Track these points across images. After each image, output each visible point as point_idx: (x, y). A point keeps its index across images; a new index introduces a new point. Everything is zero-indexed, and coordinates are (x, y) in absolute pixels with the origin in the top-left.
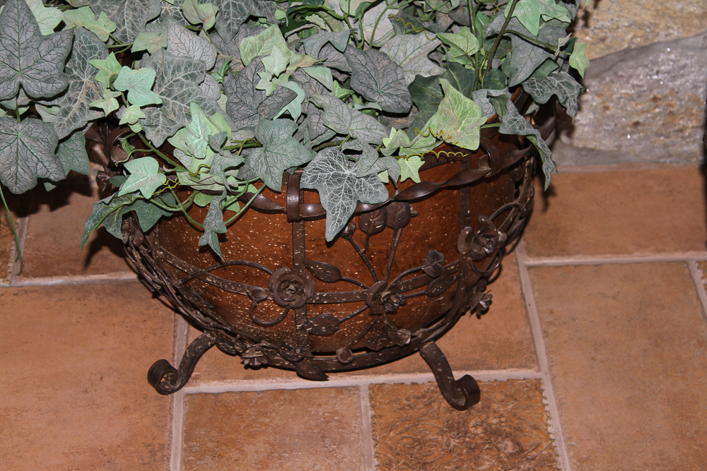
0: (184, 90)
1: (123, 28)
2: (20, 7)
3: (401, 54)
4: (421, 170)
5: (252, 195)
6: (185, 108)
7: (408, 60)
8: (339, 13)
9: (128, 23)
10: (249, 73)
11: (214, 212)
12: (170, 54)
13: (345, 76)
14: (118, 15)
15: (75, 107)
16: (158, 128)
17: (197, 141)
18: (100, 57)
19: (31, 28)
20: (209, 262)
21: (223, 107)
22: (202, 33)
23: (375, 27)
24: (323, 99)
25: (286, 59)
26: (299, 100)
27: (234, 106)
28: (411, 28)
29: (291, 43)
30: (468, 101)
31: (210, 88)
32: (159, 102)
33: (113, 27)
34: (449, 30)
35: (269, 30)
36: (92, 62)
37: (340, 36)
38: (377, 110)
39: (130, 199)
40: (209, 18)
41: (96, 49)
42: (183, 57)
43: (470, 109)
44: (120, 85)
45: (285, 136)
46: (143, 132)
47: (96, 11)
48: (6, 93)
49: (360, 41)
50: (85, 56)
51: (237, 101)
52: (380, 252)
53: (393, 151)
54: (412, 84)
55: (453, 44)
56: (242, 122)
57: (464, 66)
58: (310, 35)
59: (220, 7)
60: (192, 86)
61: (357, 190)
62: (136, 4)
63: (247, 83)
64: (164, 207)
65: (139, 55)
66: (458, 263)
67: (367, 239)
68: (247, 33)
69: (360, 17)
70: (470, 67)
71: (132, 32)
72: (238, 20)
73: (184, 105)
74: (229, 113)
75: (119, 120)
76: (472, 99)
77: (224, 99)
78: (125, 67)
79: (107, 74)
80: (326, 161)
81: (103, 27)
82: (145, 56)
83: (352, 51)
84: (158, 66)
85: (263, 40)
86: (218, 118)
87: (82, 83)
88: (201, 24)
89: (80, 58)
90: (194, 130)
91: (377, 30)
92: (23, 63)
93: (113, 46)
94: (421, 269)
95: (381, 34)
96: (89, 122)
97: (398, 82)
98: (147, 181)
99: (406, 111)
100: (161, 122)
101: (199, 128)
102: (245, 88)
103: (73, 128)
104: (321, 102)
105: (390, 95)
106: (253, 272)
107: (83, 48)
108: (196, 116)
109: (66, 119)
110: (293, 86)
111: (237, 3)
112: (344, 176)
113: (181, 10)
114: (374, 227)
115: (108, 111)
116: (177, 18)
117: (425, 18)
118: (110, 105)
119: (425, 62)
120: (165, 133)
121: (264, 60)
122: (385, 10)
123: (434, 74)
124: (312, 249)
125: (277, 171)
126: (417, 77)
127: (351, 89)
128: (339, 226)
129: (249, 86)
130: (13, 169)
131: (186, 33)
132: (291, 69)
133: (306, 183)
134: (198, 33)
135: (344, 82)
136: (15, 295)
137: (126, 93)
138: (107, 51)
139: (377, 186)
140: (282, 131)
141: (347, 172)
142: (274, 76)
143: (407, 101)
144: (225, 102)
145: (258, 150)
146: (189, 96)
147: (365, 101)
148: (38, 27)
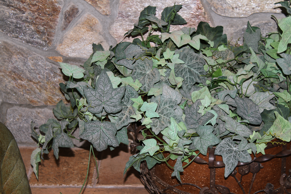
0: (168, 112)
1: (144, 86)
2: (105, 77)
3: (258, 100)
4: (265, 149)
5: (194, 156)
6: (168, 119)
7: (260, 103)
8: (233, 83)
9: (147, 84)
10: (195, 106)
11: (178, 163)
12: (163, 97)
13: (234, 108)
14: (143, 80)
15: (124, 117)
16: (157, 127)
17: (173, 133)
18: (135, 97)
19: (109, 85)
20: (175, 183)
21: (184, 119)
22: (176, 89)
23: (247, 89)
24: (225, 118)
25: (211, 101)
26: (215, 118)
27: (188, 119)
28: (262, 89)
29: (212, 94)
30: (286, 121)
31: (179, 111)
32: (158, 116)
33: (141, 85)
34: (278, 91)
35: (203, 89)
36: (132, 99)
37: (233, 92)
38: (247, 123)
39: (144, 156)
40: (179, 83)
41: (134, 94)
42: (168, 98)
43: (287, 124)
44: (143, 109)
45: (209, 132)
46: (151, 128)
47: (134, 79)
48: (97, 111)
49: (241, 94)
50: (129, 96)
51: (190, 117)
52: (247, 182)
53: (254, 141)
54: (262, 113)
55: (280, 97)
56: (191, 126)
57: (284, 106)
58: (220, 91)
59: (184, 78)
60: (172, 110)
61: (238, 156)
62: (150, 76)
63: (194, 110)
64: (158, 159)
65: (150, 97)
66: (280, 189)
67: (242, 177)
68: (194, 89)
69: (241, 84)
70: (287, 107)
71: (148, 87)
72: (191, 84)
73: (168, 118)
74: (186, 121)
75: (142, 123)
76: (288, 120)
77: (184, 116)
78: (145, 102)
79: (137, 104)
80: (226, 144)
81: (137, 85)
82: (153, 97)
83: (237, 98)
84: (158, 102)
85: (201, 93)
86: (182, 124)
87: (127, 107)
88: (176, 85)
89: (127, 97)
90: (172, 128)
91: (248, 90)
92: (105, 99)
93: (140, 93)
94: (264, 191)
95: (249, 91)
96: (129, 123)
97: (256, 112)
98: (151, 148)
99: (259, 124)
100: (158, 124)
101: (174, 128)
102: (193, 112)
103: (123, 125)
104: (224, 119)
105: (253, 117)
106: (193, 188)
107: (128, 93)
108: (173, 123)
109: (120, 122)
110: (213, 112)
111: (191, 77)
112: (233, 150)
113: (168, 79)
114: (245, 172)
115: (137, 120)
116: (166, 82)
117: (268, 85)
118: (138, 117)
119: (268, 104)
120: (160, 129)
121: (201, 101)
122: (252, 82)
123: (272, 109)
124: (218, 180)
125: (205, 147)
126: (265, 110)
127: (237, 114)
128: (230, 171)
129: (195, 111)
130: (98, 141)
131: (170, 89)
132: (212, 105)
133: (217, 152)
134: (174, 88)
135: (234, 111)
136: (94, 191)
137: (145, 112)
138: (138, 95)
139: (247, 155)
140: (208, 130)
141: (234, 149)
142: (205, 107)
143: (260, 120)
144: (184, 117)
145: (197, 138)
146: (170, 114)
147: (242, 119)
148: (112, 85)
